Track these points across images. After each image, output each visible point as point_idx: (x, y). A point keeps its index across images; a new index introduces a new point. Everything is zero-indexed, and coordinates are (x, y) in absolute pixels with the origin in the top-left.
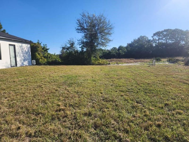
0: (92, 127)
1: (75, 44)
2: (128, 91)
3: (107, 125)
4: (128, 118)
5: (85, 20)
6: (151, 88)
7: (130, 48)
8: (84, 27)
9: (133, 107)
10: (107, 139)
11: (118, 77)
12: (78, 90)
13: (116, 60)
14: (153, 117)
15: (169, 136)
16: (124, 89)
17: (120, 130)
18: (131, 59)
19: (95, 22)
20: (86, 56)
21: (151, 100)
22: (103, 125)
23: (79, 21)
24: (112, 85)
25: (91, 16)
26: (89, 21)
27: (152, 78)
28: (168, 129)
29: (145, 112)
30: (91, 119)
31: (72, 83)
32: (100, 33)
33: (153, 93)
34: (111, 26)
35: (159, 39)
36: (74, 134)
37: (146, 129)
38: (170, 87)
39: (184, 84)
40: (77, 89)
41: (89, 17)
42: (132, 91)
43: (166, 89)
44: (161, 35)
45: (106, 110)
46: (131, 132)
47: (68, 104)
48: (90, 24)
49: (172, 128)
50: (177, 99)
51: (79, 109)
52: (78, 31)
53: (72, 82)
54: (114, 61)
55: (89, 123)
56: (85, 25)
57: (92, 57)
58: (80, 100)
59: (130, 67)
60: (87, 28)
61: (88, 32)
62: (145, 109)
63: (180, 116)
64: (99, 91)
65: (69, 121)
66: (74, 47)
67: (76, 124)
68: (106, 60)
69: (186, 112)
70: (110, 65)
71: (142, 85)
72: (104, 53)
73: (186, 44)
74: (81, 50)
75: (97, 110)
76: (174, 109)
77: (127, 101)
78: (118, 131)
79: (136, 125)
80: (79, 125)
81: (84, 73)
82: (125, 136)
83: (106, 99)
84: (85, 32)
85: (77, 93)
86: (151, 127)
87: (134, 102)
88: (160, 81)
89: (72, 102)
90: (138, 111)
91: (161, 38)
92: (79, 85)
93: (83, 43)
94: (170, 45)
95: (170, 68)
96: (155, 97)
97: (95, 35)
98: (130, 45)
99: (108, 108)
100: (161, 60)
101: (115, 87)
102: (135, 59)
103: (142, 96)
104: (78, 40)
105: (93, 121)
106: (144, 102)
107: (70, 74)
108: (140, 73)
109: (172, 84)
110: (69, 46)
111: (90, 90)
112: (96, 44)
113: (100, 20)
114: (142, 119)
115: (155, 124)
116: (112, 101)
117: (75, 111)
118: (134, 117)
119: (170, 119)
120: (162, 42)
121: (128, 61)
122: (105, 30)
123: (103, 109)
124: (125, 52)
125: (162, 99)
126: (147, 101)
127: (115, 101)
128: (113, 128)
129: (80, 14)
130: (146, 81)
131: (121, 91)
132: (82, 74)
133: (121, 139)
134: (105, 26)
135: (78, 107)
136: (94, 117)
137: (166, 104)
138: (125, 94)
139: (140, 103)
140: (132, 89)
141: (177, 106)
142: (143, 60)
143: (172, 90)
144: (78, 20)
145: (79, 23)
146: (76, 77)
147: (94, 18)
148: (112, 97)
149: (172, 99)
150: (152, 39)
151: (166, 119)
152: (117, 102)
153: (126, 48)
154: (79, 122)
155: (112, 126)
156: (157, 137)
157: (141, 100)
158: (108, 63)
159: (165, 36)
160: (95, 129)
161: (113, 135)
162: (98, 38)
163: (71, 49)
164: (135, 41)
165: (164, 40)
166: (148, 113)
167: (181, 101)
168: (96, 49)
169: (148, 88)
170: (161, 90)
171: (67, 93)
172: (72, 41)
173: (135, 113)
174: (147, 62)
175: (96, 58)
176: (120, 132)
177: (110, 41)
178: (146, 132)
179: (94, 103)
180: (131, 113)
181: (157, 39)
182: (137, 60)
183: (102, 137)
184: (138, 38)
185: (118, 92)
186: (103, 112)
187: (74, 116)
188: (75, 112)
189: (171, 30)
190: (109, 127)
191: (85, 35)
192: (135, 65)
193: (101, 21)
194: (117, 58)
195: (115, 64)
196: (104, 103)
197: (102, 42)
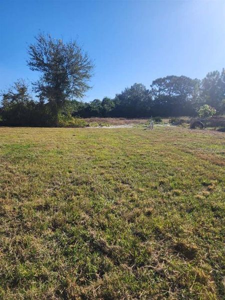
0: (49, 228)
1: (28, 90)
2: (113, 166)
3: (73, 221)
4: (107, 207)
5: (45, 49)
6: (144, 161)
7: (121, 101)
8: (43, 61)
9: (116, 190)
10: (72, 243)
11: (99, 146)
12: (30, 169)
13: (99, 119)
14: (142, 202)
15: (161, 227)
16: (106, 163)
17: (93, 227)
18: (121, 118)
19: (63, 53)
20: (48, 111)
21: (143, 178)
22: (67, 222)
23: (33, 50)
24: (88, 159)
25: (55, 43)
26: (52, 52)
27: (147, 146)
28: (161, 217)
29: (132, 196)
30: (48, 214)
31: (20, 158)
32: (72, 73)
33: (145, 168)
34: (89, 63)
35: (160, 90)
36: (15, 242)
37: (131, 220)
38: (169, 159)
39: (187, 154)
40: (27, 167)
41: (51, 44)
42: (117, 166)
43: (164, 161)
44: (163, 83)
45: (74, 198)
46: (109, 227)
47: (8, 194)
48: (53, 56)
49: (166, 215)
50: (175, 175)
51: (29, 200)
52: (32, 67)
53: (21, 155)
54: (96, 121)
55: (43, 221)
56: (45, 57)
57: (59, 113)
58: (31, 186)
59: (118, 131)
60: (48, 62)
61: (50, 71)
62: (133, 192)
63: (177, 198)
64: (67, 169)
65: (7, 222)
66: (25, 96)
67: (20, 226)
68: (83, 119)
69: (185, 192)
70: (89, 127)
71: (133, 157)
72: (80, 107)
73: (193, 98)
74: (39, 101)
75: (59, 199)
76: (171, 189)
77: (108, 182)
78: (90, 228)
79: (118, 216)
80: (25, 227)
81: (44, 139)
82: (100, 235)
83: (77, 180)
84: (45, 70)
85: (28, 174)
86: (138, 217)
87: (119, 182)
88: (157, 150)
89: (17, 189)
90: (123, 195)
91: (162, 88)
92: (31, 160)
93: (42, 88)
94: (175, 99)
95: (172, 131)
96: (148, 174)
97: (63, 77)
98: (120, 97)
99: (79, 195)
100: (161, 121)
101: (93, 161)
102: (127, 119)
103: (131, 173)
104: (32, 84)
105: (52, 217)
106: (132, 181)
107: (17, 142)
108: (131, 139)
109: (172, 153)
110: (16, 92)
111: (51, 167)
112: (65, 92)
113: (71, 52)
114: (127, 206)
115: (144, 212)
116: (86, 183)
117: (20, 204)
118: (116, 204)
119: (164, 202)
120: (164, 94)
121: (117, 122)
122: (80, 69)
123: (70, 196)
124: (112, 107)
125: (156, 175)
126: (137, 180)
127: (91, 183)
128: (82, 224)
129: (35, 37)
130: (138, 151)
131: (102, 167)
132: (40, 142)
133: (93, 240)
134: (80, 63)
135: (27, 197)
136: (54, 210)
137: (162, 181)
138: (106, 172)
139: (126, 183)
140: (118, 163)
141: (175, 185)
142: (137, 120)
143: (170, 162)
144: (31, 48)
145: (34, 52)
146: (29, 147)
147: (61, 47)
148: (87, 177)
149: (170, 175)
150: (150, 89)
151: (160, 203)
152: (94, 185)
153: (115, 101)
154: (26, 222)
155: (82, 221)
156: (144, 230)
157: (128, 179)
158: (87, 124)
159: (168, 86)
160: (54, 230)
161: (82, 236)
162: (68, 83)
163: (20, 98)
164: (128, 92)
165: (166, 92)
166: (136, 197)
167: (181, 176)
168: (65, 101)
169: (140, 160)
170: (157, 162)
171: (8, 175)
172: (23, 84)
173: (118, 199)
174: (142, 123)
175: (66, 115)
176: (92, 230)
177: (88, 88)
178: (131, 224)
179: (55, 188)
180: (112, 199)
181: (158, 89)
182: (130, 121)
183: (63, 240)
184: (132, 87)
185: (97, 169)
186: (69, 201)
187: (19, 212)
188: (21, 206)
189: (175, 77)
190: (76, 224)
191: (45, 75)
192: (126, 128)
193: (73, 54)
194: (101, 117)
195: (96, 126)
196: (73, 187)
197: (76, 89)
